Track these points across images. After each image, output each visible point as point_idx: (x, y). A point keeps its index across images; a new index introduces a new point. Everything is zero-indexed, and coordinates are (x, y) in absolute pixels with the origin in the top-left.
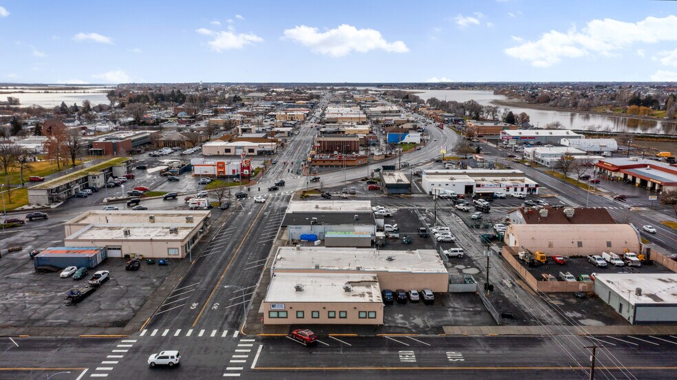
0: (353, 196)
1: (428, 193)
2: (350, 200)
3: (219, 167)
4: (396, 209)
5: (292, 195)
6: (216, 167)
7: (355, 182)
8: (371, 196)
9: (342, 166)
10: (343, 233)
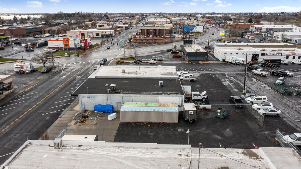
0: (160, 62)
1: (221, 60)
2: (158, 65)
3: (65, 42)
4: (198, 74)
5: (111, 62)
6: (63, 42)
7: (162, 52)
8: (175, 62)
9: (154, 43)
10: (144, 104)
